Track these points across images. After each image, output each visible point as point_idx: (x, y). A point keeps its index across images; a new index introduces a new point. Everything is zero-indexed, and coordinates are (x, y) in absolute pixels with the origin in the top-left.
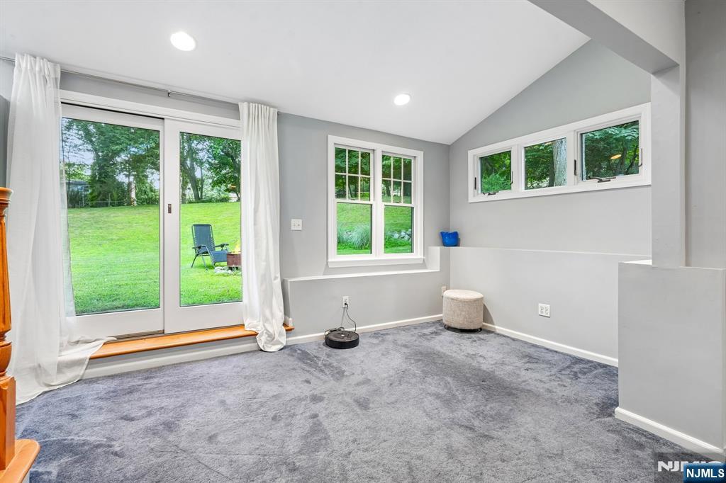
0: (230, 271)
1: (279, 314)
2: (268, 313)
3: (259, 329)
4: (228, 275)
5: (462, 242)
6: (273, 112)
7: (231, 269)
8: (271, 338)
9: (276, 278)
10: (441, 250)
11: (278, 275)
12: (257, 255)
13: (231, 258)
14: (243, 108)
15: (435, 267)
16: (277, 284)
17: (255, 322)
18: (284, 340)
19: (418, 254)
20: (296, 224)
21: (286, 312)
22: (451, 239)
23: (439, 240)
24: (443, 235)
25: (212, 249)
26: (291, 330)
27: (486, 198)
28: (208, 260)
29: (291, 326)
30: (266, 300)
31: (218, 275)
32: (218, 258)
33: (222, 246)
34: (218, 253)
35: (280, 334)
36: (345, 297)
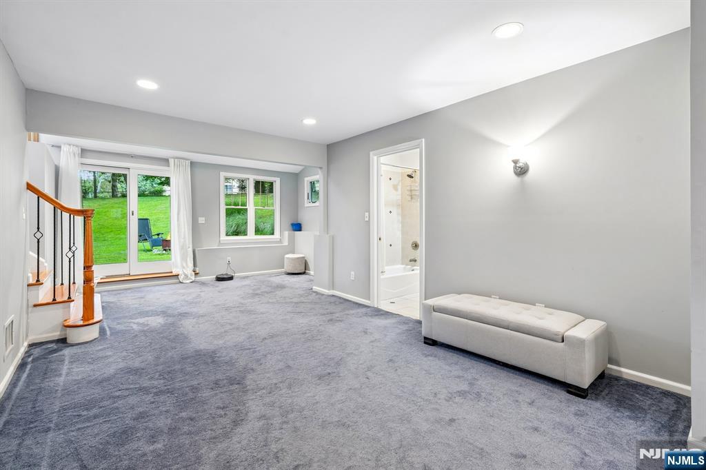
0: (164, 252)
1: (191, 264)
2: (185, 265)
3: (180, 273)
4: (163, 254)
5: (303, 229)
6: (188, 163)
7: (165, 250)
8: (186, 276)
9: (189, 247)
10: (289, 234)
11: (191, 246)
12: (179, 236)
13: (165, 243)
14: (171, 161)
15: (286, 243)
16: (190, 250)
17: (178, 270)
18: (193, 278)
19: (277, 235)
20: (201, 220)
21: (195, 265)
22: (297, 227)
23: (291, 228)
24: (293, 225)
25: (150, 237)
26: (197, 274)
27: (312, 205)
28: (147, 245)
29: (197, 272)
30: (184, 258)
31: (156, 255)
32: (155, 244)
33: (158, 235)
34: (155, 240)
35: (191, 275)
36: (229, 258)
